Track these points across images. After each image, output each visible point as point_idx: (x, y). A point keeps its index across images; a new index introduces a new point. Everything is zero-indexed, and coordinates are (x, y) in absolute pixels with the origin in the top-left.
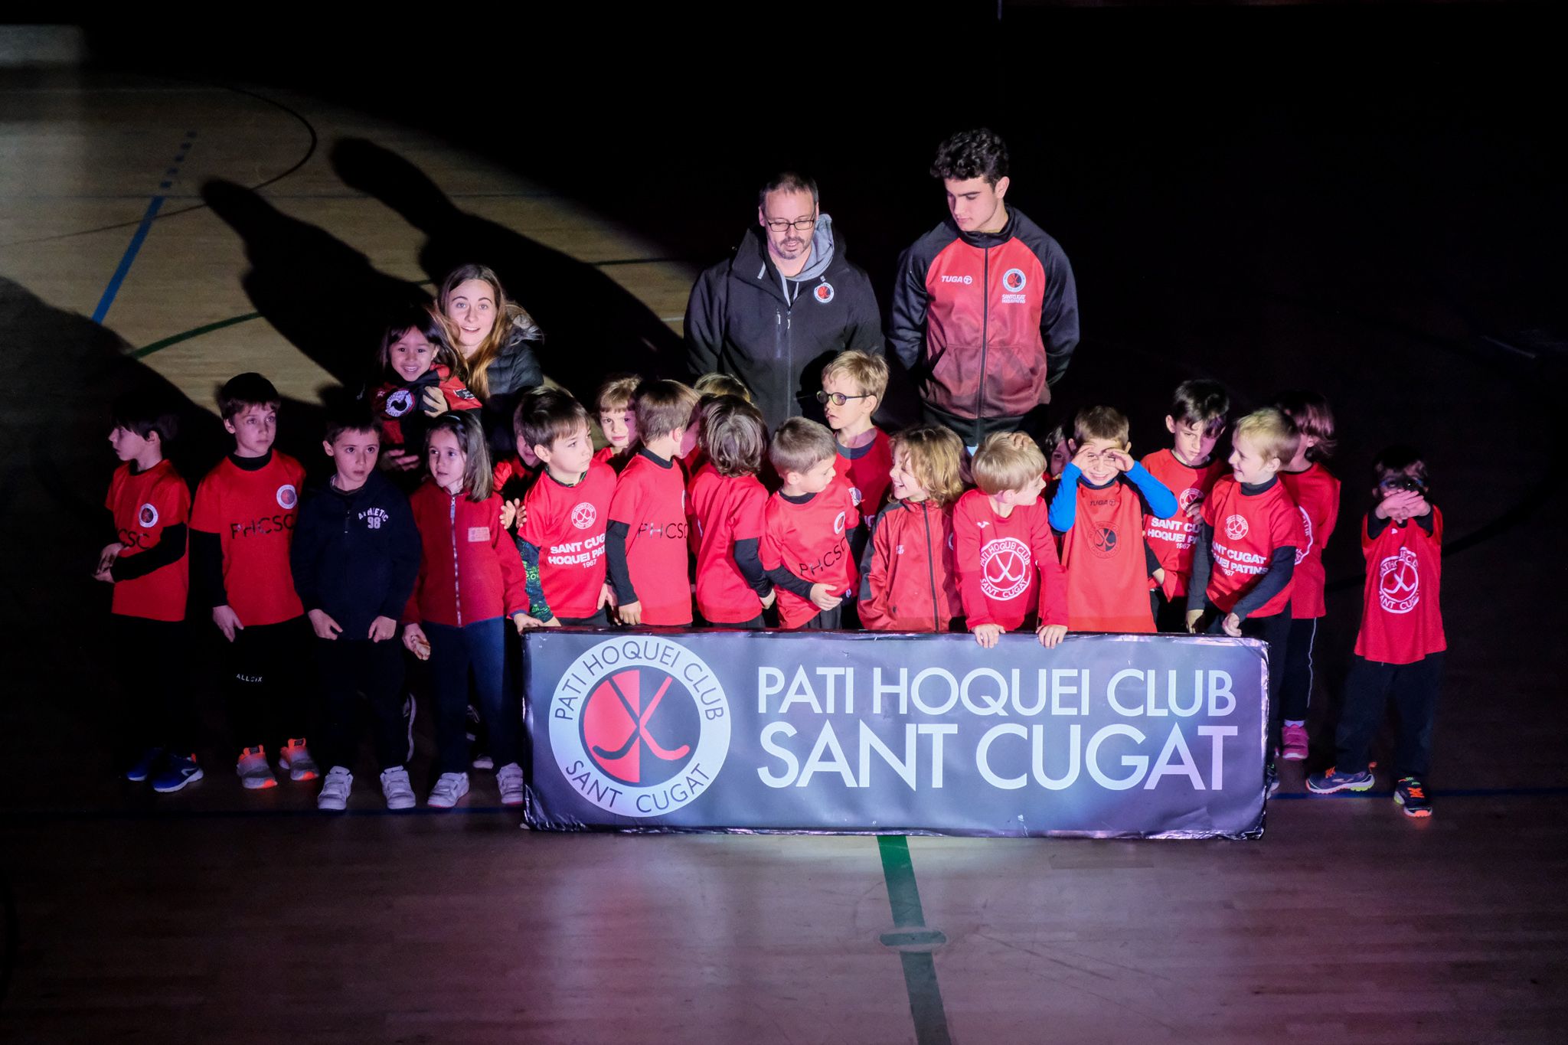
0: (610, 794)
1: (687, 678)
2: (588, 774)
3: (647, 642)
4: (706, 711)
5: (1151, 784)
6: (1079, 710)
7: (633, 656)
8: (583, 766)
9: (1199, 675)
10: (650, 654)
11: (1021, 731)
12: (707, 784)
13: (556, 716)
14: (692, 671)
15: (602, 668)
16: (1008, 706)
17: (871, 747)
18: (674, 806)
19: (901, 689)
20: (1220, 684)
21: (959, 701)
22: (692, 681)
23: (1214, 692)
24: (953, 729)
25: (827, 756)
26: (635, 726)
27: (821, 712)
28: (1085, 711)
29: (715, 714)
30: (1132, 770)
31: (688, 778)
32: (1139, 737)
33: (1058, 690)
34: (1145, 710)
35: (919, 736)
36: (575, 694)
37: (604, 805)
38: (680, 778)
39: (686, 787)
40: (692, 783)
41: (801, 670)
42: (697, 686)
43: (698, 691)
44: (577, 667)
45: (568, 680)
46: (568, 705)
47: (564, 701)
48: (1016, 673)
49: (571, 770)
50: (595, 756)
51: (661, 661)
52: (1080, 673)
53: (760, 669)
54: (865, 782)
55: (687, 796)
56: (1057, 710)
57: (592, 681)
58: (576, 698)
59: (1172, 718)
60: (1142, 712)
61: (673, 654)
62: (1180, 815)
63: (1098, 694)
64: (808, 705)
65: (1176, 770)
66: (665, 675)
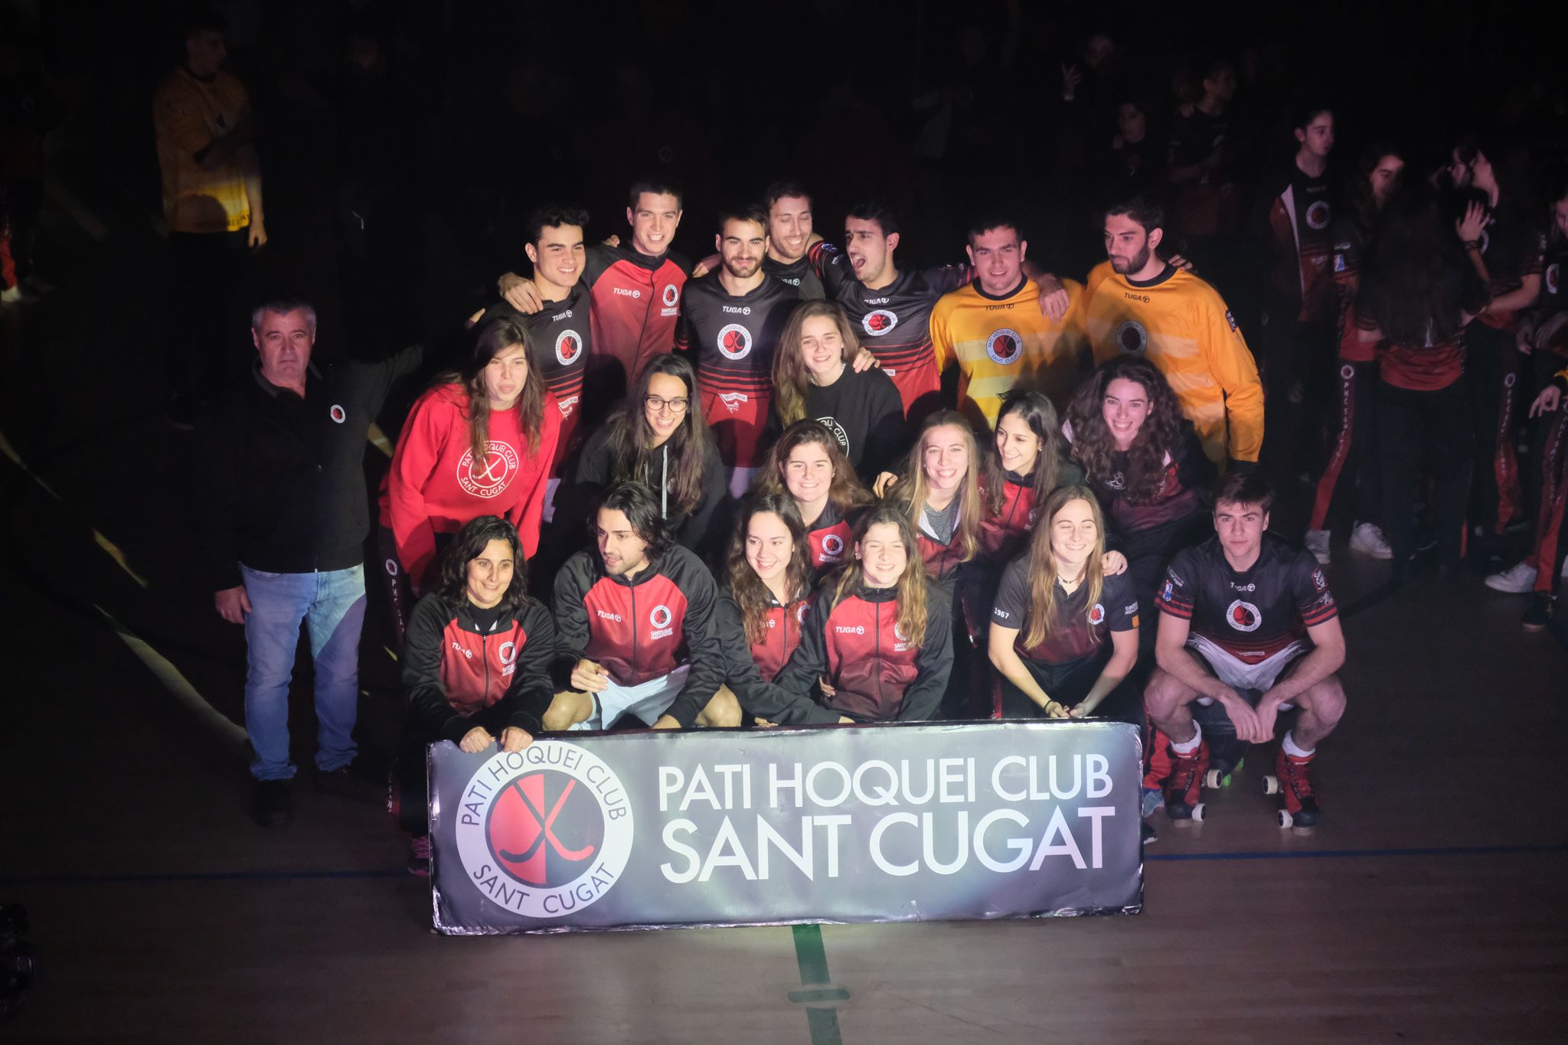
0: (517, 896)
1: (591, 781)
2: (496, 878)
3: (550, 747)
4: (610, 811)
5: (1036, 866)
6: (966, 798)
7: (537, 760)
8: (490, 870)
9: (1077, 759)
10: (554, 758)
11: (911, 819)
12: (612, 882)
13: (463, 822)
14: (595, 773)
15: (507, 773)
16: (899, 796)
17: (769, 841)
18: (580, 905)
19: (796, 784)
20: (1097, 767)
21: (852, 793)
22: (594, 782)
23: (1092, 776)
24: (847, 820)
25: (727, 850)
26: (541, 829)
27: (720, 808)
28: (972, 798)
29: (618, 814)
30: (1017, 852)
31: (593, 878)
32: (1023, 820)
33: (945, 779)
34: (1028, 794)
35: (815, 828)
36: (481, 800)
37: (512, 907)
38: (585, 878)
39: (591, 886)
40: (597, 882)
41: (699, 768)
42: (600, 787)
43: (601, 792)
44: (483, 774)
45: (474, 787)
46: (474, 811)
47: (471, 807)
48: (905, 764)
49: (478, 875)
50: (501, 859)
51: (565, 764)
52: (966, 761)
53: (660, 768)
54: (764, 874)
55: (592, 896)
56: (945, 798)
57: (497, 787)
58: (482, 804)
59: (1054, 801)
60: (1025, 797)
61: (576, 757)
62: (1063, 894)
63: (983, 781)
64: (707, 802)
65: (1059, 851)
66: (569, 777)
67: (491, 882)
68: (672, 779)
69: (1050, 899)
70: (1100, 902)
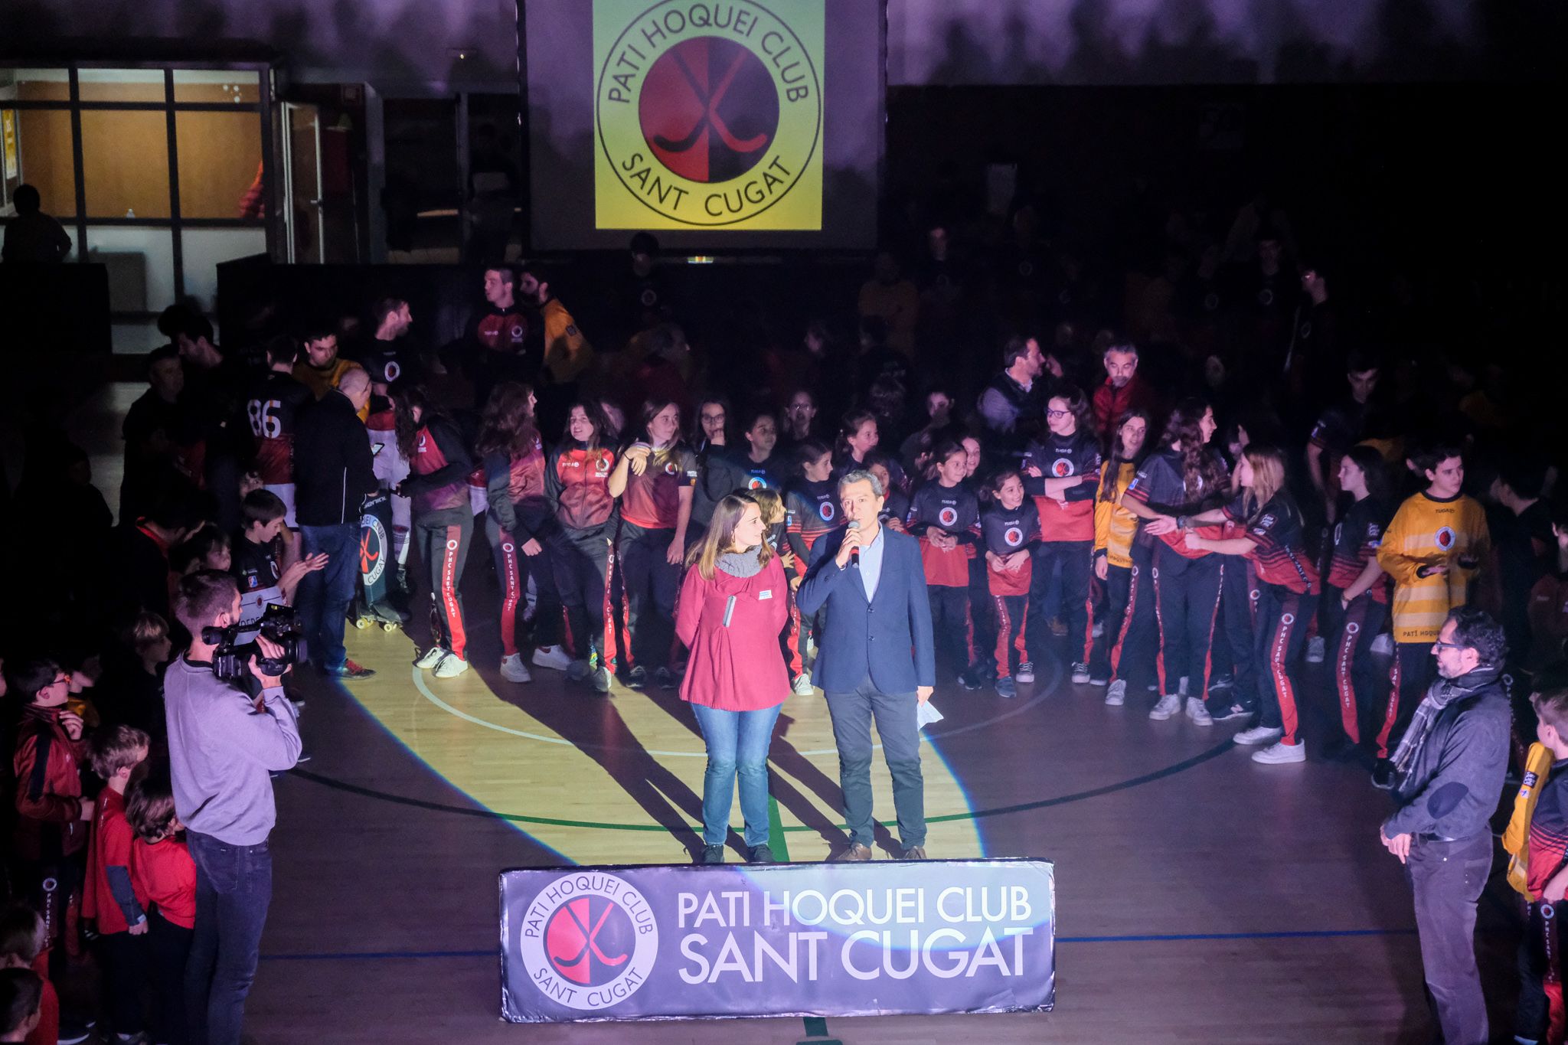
0: (567, 993)
1: (626, 904)
2: (551, 978)
3: (594, 877)
4: (640, 928)
5: (971, 973)
6: (917, 919)
7: (584, 887)
8: (547, 972)
9: (1004, 890)
10: (597, 885)
11: (874, 936)
12: (641, 982)
13: (526, 935)
14: (630, 899)
15: (561, 897)
16: (864, 917)
17: (763, 951)
18: (616, 1001)
19: (785, 906)
20: (1020, 896)
21: (828, 914)
22: (628, 905)
23: (1015, 903)
24: (824, 936)
25: (730, 959)
26: (586, 941)
27: (725, 925)
28: (921, 919)
29: (646, 930)
30: (956, 962)
31: (626, 979)
32: (962, 938)
33: (900, 904)
34: (965, 917)
35: (798, 942)
36: (541, 918)
37: (563, 1001)
38: (620, 979)
39: (624, 986)
40: (630, 983)
41: (710, 894)
42: (632, 909)
43: (633, 913)
44: (542, 897)
45: (535, 907)
46: (535, 927)
47: (532, 923)
48: (870, 893)
49: (538, 976)
50: (555, 963)
51: (605, 891)
52: (917, 892)
53: (680, 894)
54: (759, 978)
55: (626, 993)
56: (900, 920)
57: (553, 908)
58: (541, 921)
59: (985, 923)
60: (963, 919)
61: (614, 885)
62: (990, 996)
63: (930, 906)
64: (716, 921)
65: (989, 961)
66: (609, 901)
67: (547, 982)
68: (688, 903)
69: (981, 998)
70: (1022, 1002)
